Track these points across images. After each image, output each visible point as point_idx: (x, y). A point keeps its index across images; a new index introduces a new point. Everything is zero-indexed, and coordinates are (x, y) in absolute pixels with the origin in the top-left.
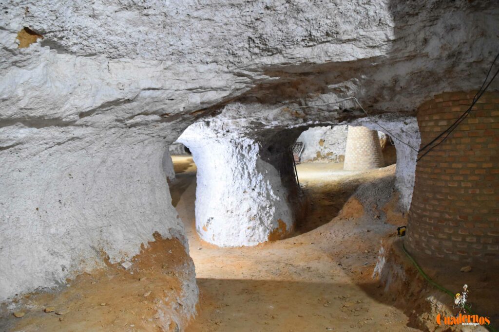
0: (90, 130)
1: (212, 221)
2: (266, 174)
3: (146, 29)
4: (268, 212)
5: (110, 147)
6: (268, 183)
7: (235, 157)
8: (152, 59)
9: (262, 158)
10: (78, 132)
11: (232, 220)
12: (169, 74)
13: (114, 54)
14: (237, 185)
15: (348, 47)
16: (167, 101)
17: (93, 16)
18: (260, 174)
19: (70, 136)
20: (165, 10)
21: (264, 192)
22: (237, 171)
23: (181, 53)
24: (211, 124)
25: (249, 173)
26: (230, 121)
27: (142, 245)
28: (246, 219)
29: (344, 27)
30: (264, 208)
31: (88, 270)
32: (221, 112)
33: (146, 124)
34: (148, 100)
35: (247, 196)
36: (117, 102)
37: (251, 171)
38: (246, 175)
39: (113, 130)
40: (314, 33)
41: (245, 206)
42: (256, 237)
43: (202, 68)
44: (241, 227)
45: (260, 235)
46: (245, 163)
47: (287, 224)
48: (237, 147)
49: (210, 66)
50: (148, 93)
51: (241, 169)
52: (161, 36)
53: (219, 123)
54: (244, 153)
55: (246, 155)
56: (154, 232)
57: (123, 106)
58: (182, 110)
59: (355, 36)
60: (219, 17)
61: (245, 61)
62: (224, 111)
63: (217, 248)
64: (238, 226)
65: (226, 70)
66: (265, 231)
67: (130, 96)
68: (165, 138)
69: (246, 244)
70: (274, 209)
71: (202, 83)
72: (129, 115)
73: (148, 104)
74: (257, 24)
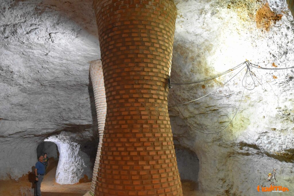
0: (12, 139)
1: (59, 174)
2: (82, 157)
3: (30, 114)
4: (80, 171)
5: (17, 143)
6: (83, 160)
7: (70, 149)
8: (32, 121)
9: (81, 150)
10: (8, 139)
11: (66, 173)
12: (36, 124)
13: (21, 120)
14: (70, 160)
15: (84, 121)
16: (36, 132)
17: (15, 113)
18: (80, 156)
19: (6, 140)
20: (35, 110)
21: (80, 164)
22: (70, 155)
23: (40, 119)
24: (58, 137)
25: (75, 156)
26: (64, 136)
27: (23, 175)
28: (71, 174)
29: (82, 116)
30: (79, 170)
31: (4, 179)
32: (60, 133)
33: (30, 137)
34: (29, 132)
35: (73, 164)
36: (20, 132)
37: (76, 155)
38: (74, 157)
39: (19, 139)
40: (75, 117)
41: (72, 168)
42: (74, 181)
43: (46, 123)
44: (69, 176)
45: (76, 180)
46: (74, 152)
47: (89, 177)
48: (71, 146)
49: (49, 123)
50: (29, 130)
51: (72, 154)
52: (34, 115)
53: (61, 137)
54: (74, 148)
55: (75, 149)
56: (29, 171)
57: (22, 133)
58: (40, 134)
59: (85, 119)
60: (51, 111)
61: (59, 122)
62: (61, 133)
63: (59, 184)
64: (68, 176)
65: (54, 124)
66: (78, 178)
67: (24, 131)
68: (37, 141)
69: (70, 183)
70: (83, 170)
71: (46, 127)
72: (24, 135)
73: (30, 132)
74: (61, 113)
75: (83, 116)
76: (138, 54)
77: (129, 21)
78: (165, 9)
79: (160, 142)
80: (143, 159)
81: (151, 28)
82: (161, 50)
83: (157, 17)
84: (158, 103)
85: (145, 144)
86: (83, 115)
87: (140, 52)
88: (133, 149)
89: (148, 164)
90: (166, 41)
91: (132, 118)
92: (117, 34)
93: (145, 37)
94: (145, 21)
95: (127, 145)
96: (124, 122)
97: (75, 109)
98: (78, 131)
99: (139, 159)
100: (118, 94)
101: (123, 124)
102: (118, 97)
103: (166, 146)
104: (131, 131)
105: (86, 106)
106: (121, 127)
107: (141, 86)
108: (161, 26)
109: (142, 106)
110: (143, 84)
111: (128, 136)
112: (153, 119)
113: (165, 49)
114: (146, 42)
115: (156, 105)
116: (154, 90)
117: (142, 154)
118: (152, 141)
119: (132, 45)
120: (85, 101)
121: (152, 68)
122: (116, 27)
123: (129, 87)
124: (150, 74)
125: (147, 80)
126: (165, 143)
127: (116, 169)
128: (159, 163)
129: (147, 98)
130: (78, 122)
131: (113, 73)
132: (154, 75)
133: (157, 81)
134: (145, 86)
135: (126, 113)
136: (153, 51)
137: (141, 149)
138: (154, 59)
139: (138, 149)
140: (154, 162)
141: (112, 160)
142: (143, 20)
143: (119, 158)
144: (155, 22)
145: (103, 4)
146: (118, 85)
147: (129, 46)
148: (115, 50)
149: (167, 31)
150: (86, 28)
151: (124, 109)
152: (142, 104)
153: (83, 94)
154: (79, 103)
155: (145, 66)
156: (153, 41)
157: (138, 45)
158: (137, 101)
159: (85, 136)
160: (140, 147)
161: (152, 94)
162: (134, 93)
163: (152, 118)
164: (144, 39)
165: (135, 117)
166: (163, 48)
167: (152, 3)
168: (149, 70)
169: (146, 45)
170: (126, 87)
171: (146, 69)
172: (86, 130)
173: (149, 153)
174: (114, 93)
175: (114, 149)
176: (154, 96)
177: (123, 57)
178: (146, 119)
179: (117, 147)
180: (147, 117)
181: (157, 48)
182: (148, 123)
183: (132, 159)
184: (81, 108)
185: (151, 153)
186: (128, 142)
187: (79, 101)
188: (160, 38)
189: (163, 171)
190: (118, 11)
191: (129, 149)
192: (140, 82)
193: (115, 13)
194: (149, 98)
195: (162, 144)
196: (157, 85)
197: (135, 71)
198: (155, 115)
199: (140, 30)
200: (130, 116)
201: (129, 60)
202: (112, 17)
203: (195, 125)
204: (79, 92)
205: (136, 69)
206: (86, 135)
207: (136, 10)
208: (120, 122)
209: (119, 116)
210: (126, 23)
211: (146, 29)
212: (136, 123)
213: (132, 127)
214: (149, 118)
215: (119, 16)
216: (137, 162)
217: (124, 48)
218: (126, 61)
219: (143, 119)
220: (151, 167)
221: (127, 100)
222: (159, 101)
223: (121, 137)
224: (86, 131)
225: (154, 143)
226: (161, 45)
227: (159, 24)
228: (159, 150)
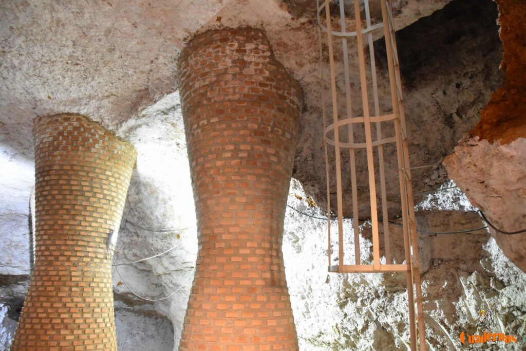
75: (15, 261)
76: (75, 205)
77: (70, 165)
78: (116, 152)
79: (91, 309)
80: (66, 328)
81: (94, 175)
82: (105, 201)
83: (104, 163)
84: (95, 263)
85: (72, 310)
86: (15, 259)
87: (79, 203)
88: (56, 316)
89: (72, 333)
90: (113, 189)
91: (60, 279)
92: (54, 180)
93: (87, 186)
94: (89, 167)
95: (50, 310)
96: (50, 283)
97: (4, 250)
98: (5, 284)
99: (62, 328)
100: (47, 249)
101: (48, 286)
102: (47, 253)
103: (98, 313)
104: (57, 294)
105: (23, 246)
106: (46, 289)
107: (75, 242)
108: (108, 173)
109: (75, 265)
110: (78, 240)
111: (53, 300)
112: (85, 282)
113: (111, 199)
114: (87, 191)
115: (92, 265)
116: (91, 247)
117: (66, 321)
118: (81, 307)
119: (69, 195)
120: (21, 238)
121: (91, 222)
122: (53, 170)
123: (61, 242)
124: (88, 229)
125: (84, 235)
126: (97, 310)
127: (32, 340)
128: (86, 332)
129: (81, 257)
130: (6, 271)
131: (45, 225)
132: (92, 230)
133: (96, 237)
134: (80, 243)
135: (55, 273)
136: (94, 202)
137: (66, 316)
138: (96, 211)
139: (62, 316)
140: (80, 332)
141: (30, 329)
142: (85, 166)
143: (38, 326)
144: (101, 169)
145: (43, 138)
146: (49, 239)
147: (66, 195)
148: (49, 197)
149: (116, 178)
150: (23, 154)
151: (52, 268)
152: (74, 264)
153: (19, 227)
154: (12, 241)
155: (82, 219)
156: (95, 190)
157: (77, 195)
158: (68, 260)
159: (17, 293)
160: (65, 313)
161: (89, 252)
162: (66, 250)
163: (85, 279)
164: (85, 189)
165: (63, 279)
166: (108, 198)
167: (99, 146)
168: (87, 224)
169: (86, 195)
170: (57, 242)
171: (83, 224)
172: (19, 282)
173: (74, 321)
174: (43, 248)
175: (34, 315)
176: (90, 255)
177: (58, 207)
178: (77, 281)
179: (38, 314)
180: (78, 279)
181: (100, 199)
182: (79, 285)
183: (53, 328)
184: (13, 249)
185: (77, 321)
186: (52, 307)
187: (11, 238)
188: (104, 187)
189: (90, 342)
190: (57, 152)
191: (51, 316)
192: (75, 238)
193: (55, 154)
194: (83, 257)
195: (93, 311)
196: (96, 242)
197: (70, 225)
198: (89, 277)
199: (80, 177)
200: (58, 277)
201: (65, 212)
202: (50, 158)
203: (171, 285)
204: (14, 223)
205: (72, 222)
206: (19, 292)
207: (79, 153)
208: (46, 284)
209: (46, 276)
210: (65, 168)
211: (88, 176)
212: (64, 285)
213: (58, 289)
214: (81, 280)
215: (59, 158)
216: (59, 331)
217: (60, 197)
218: (60, 212)
219: (73, 281)
220: (75, 338)
221: (57, 258)
222: (96, 260)
223: (44, 302)
224: (19, 284)
225: (83, 310)
226: (105, 195)
227: (106, 170)
228: (88, 318)
